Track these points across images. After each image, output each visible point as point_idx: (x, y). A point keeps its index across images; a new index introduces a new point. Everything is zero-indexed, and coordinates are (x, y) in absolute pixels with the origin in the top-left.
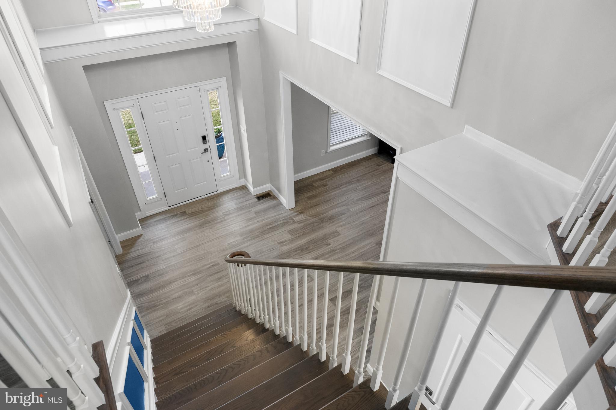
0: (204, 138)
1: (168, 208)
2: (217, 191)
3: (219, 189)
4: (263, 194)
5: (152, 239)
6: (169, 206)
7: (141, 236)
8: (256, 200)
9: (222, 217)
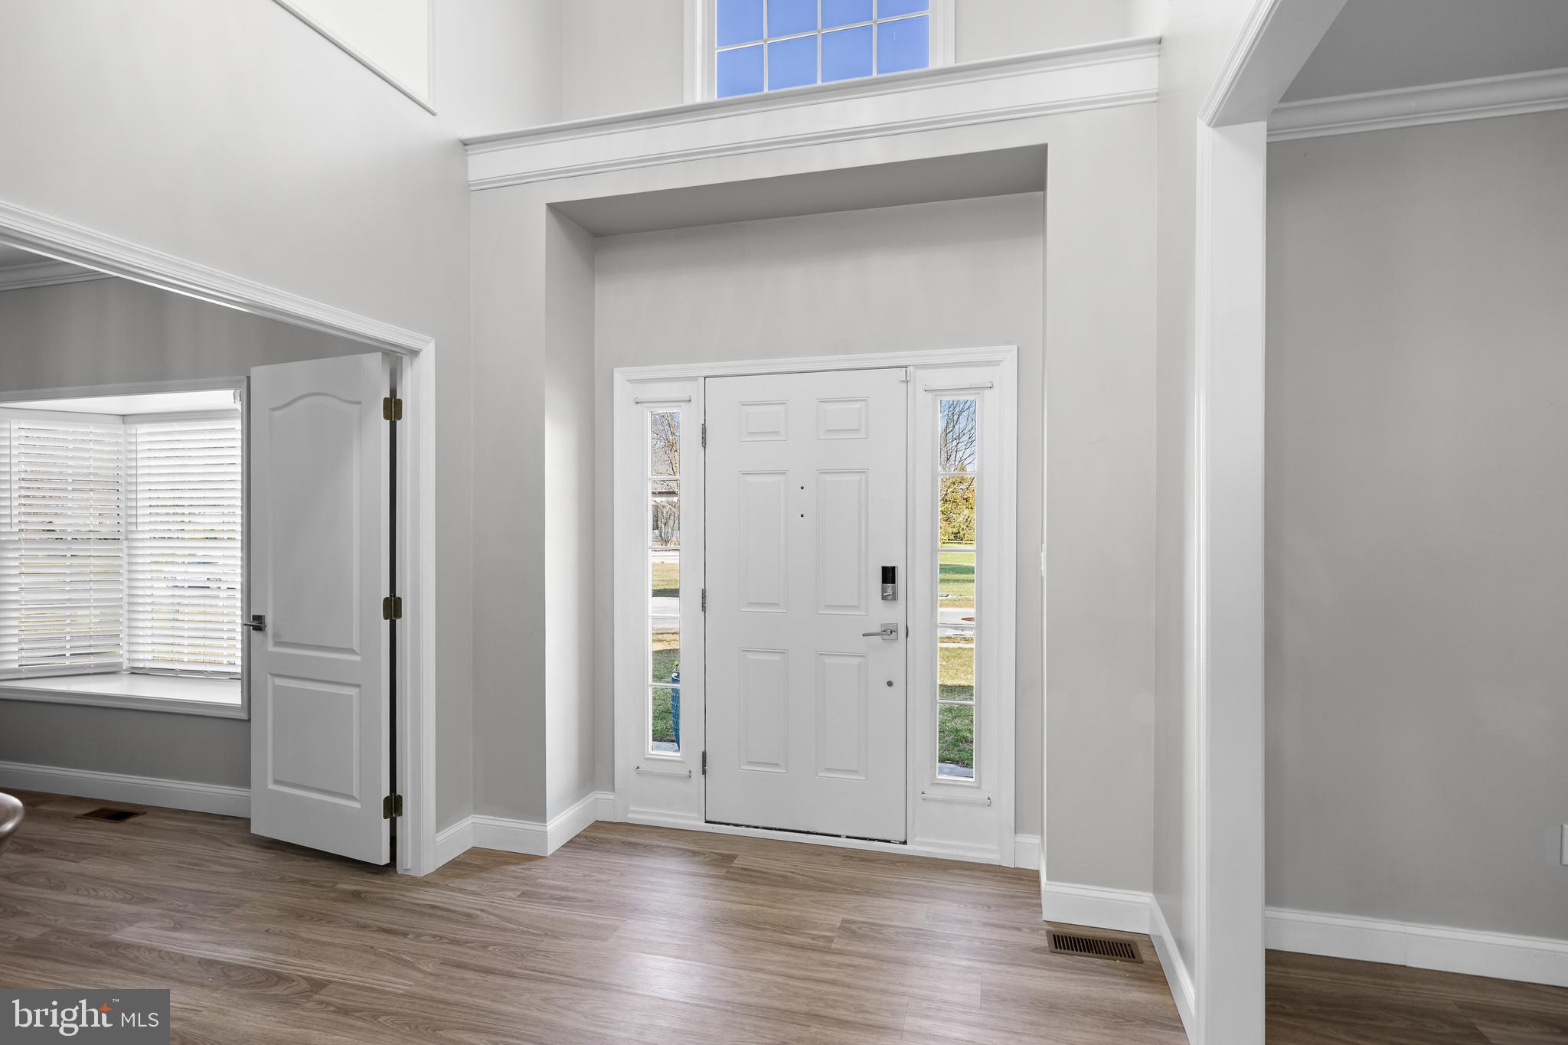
0: (889, 575)
1: (701, 825)
2: (905, 843)
3: (917, 839)
4: (1099, 935)
5: (539, 880)
6: (708, 819)
7: (533, 860)
8: (1043, 942)
9: (828, 934)
